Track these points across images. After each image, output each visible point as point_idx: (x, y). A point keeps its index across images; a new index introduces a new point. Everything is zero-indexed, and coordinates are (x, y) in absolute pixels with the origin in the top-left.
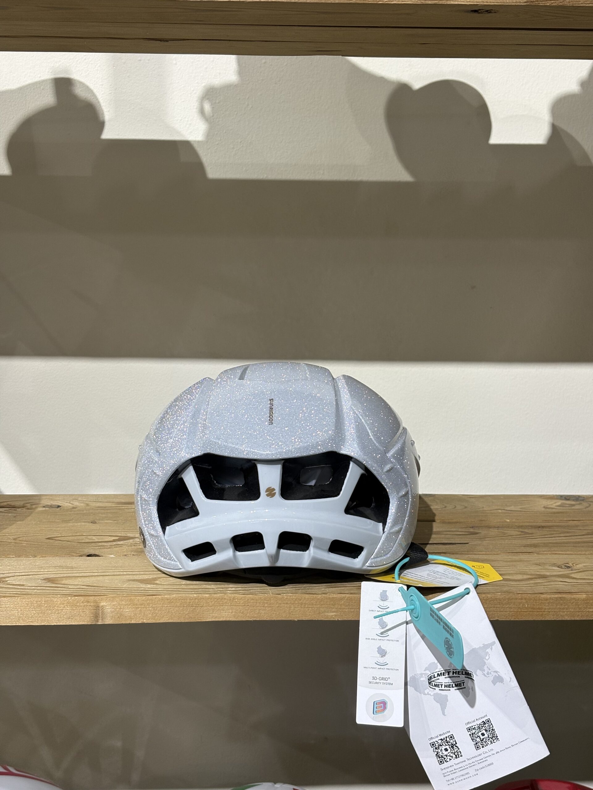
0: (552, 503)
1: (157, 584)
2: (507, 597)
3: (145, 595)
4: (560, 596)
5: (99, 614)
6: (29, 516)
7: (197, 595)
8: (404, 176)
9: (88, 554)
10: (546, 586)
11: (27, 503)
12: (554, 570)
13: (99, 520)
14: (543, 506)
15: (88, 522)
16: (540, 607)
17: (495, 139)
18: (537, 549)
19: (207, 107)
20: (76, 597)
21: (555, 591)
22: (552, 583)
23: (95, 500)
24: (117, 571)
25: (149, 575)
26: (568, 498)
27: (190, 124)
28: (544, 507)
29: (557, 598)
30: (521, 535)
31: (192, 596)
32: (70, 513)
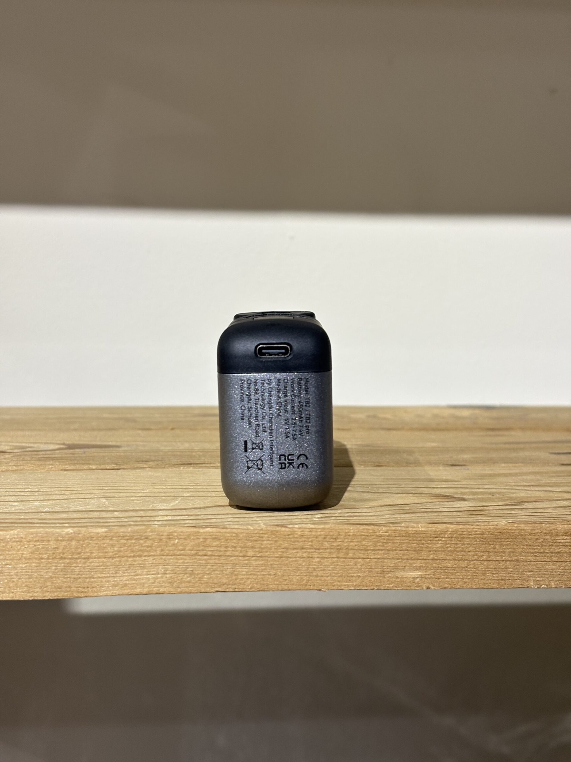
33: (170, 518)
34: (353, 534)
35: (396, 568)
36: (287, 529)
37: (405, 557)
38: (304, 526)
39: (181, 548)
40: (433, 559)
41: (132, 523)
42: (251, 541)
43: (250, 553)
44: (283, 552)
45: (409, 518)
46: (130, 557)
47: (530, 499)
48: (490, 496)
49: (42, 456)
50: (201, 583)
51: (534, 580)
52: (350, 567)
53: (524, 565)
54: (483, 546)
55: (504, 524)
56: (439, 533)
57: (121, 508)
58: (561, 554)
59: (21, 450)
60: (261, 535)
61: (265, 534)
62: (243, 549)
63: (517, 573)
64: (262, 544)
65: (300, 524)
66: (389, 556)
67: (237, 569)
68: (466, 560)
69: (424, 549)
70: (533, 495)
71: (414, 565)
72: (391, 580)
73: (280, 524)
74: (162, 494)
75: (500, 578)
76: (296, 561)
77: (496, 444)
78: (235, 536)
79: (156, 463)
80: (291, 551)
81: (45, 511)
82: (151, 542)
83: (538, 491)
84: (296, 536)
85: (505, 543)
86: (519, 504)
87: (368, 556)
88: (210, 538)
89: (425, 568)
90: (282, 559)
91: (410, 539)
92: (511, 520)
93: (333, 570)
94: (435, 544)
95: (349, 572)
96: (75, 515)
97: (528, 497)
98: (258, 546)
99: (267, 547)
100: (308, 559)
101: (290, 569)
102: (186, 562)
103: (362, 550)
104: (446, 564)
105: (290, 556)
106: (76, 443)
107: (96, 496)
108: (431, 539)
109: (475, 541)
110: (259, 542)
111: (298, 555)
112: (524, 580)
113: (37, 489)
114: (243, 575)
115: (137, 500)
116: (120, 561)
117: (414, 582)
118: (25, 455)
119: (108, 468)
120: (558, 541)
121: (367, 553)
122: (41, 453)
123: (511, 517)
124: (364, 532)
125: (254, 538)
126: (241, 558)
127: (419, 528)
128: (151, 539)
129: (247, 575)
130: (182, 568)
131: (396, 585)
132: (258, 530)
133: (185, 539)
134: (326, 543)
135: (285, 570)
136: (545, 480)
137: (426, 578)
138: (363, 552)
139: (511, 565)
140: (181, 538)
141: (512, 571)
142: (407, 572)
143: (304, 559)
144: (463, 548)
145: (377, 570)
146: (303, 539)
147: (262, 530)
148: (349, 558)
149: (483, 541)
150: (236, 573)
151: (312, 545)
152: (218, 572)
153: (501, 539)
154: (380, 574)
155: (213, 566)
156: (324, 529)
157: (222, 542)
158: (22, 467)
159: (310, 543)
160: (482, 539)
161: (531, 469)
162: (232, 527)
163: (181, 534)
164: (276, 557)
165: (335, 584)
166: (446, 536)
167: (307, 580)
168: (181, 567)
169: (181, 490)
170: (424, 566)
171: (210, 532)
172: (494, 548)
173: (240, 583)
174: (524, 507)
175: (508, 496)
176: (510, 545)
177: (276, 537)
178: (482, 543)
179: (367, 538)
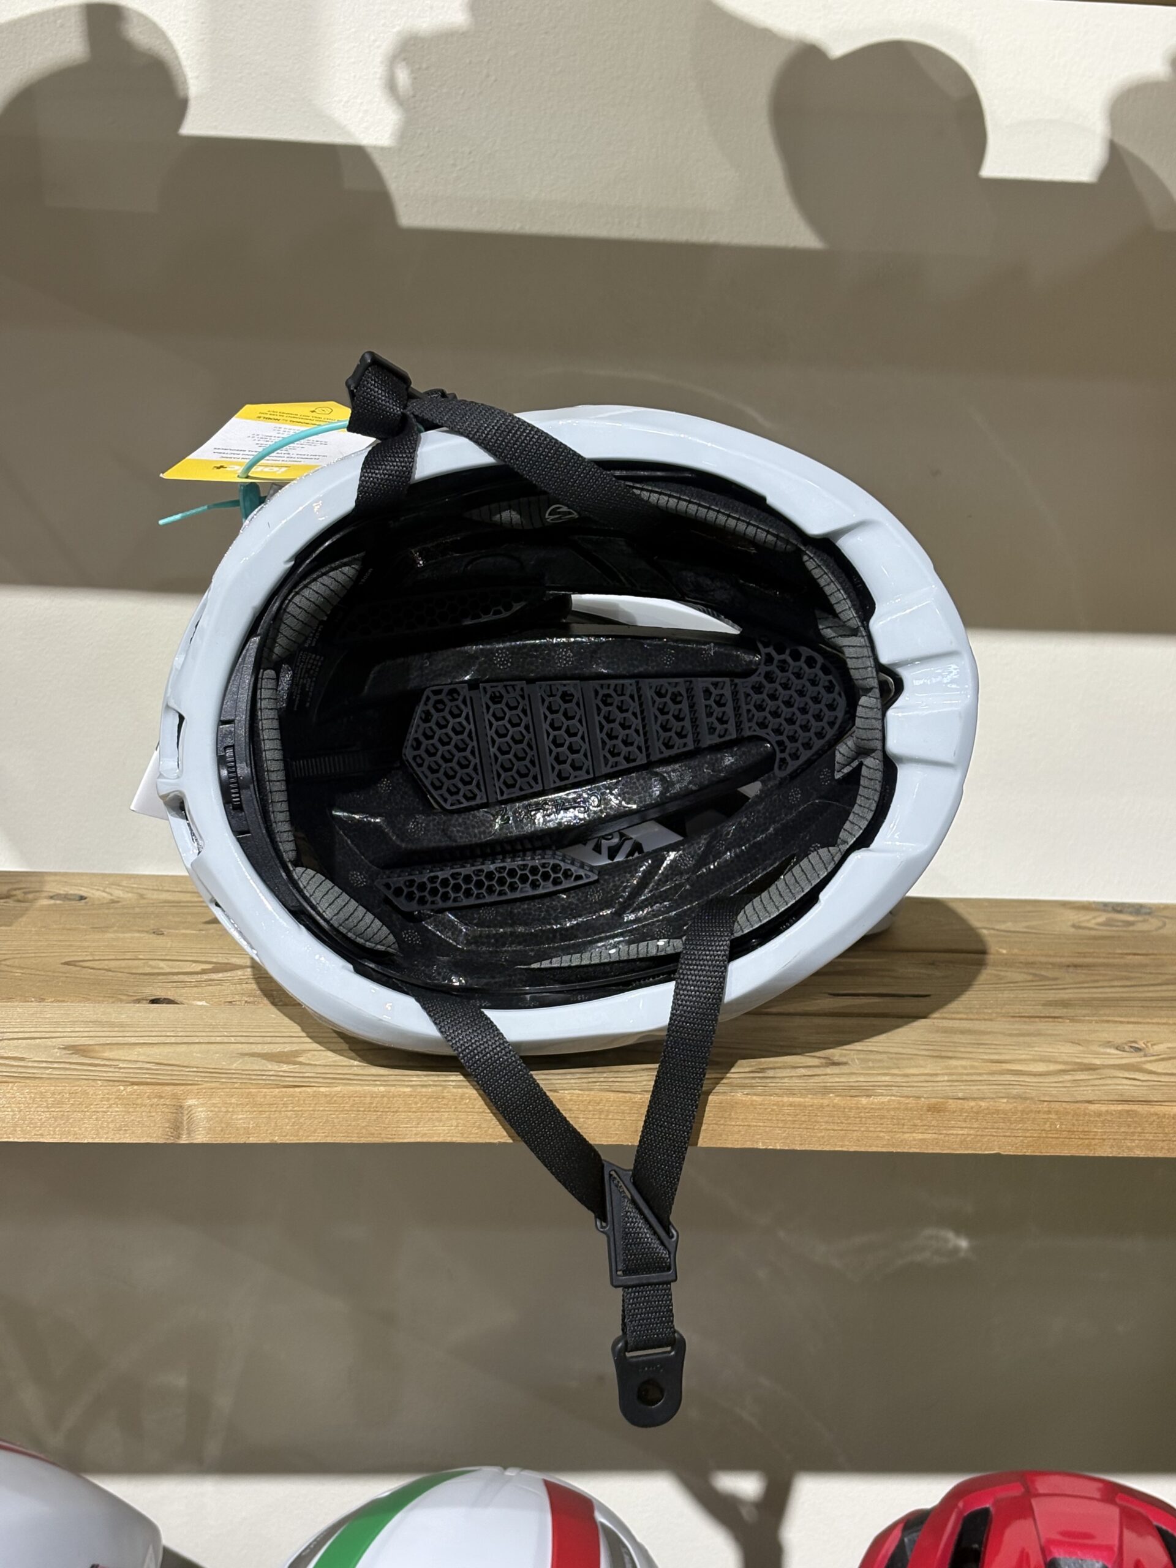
0: (1088, 917)
1: (300, 1063)
2: (1020, 1108)
3: (278, 1086)
4: (1127, 1107)
5: (182, 1123)
6: (22, 915)
7: (387, 1088)
8: (804, 237)
9: (153, 998)
10: (1096, 1088)
11: (15, 889)
12: (1109, 1054)
13: (168, 928)
14: (1070, 923)
15: (147, 932)
16: (1086, 1129)
17: (991, 169)
18: (1070, 1012)
19: (403, 77)
20: (136, 1087)
21: (1116, 1098)
22: (1109, 1081)
23: (156, 888)
24: (216, 1034)
25: (282, 1046)
26: (1119, 909)
27: (366, 111)
28: (1074, 926)
29: (1120, 1112)
30: (1033, 981)
31: (376, 1089)
32: (106, 911)
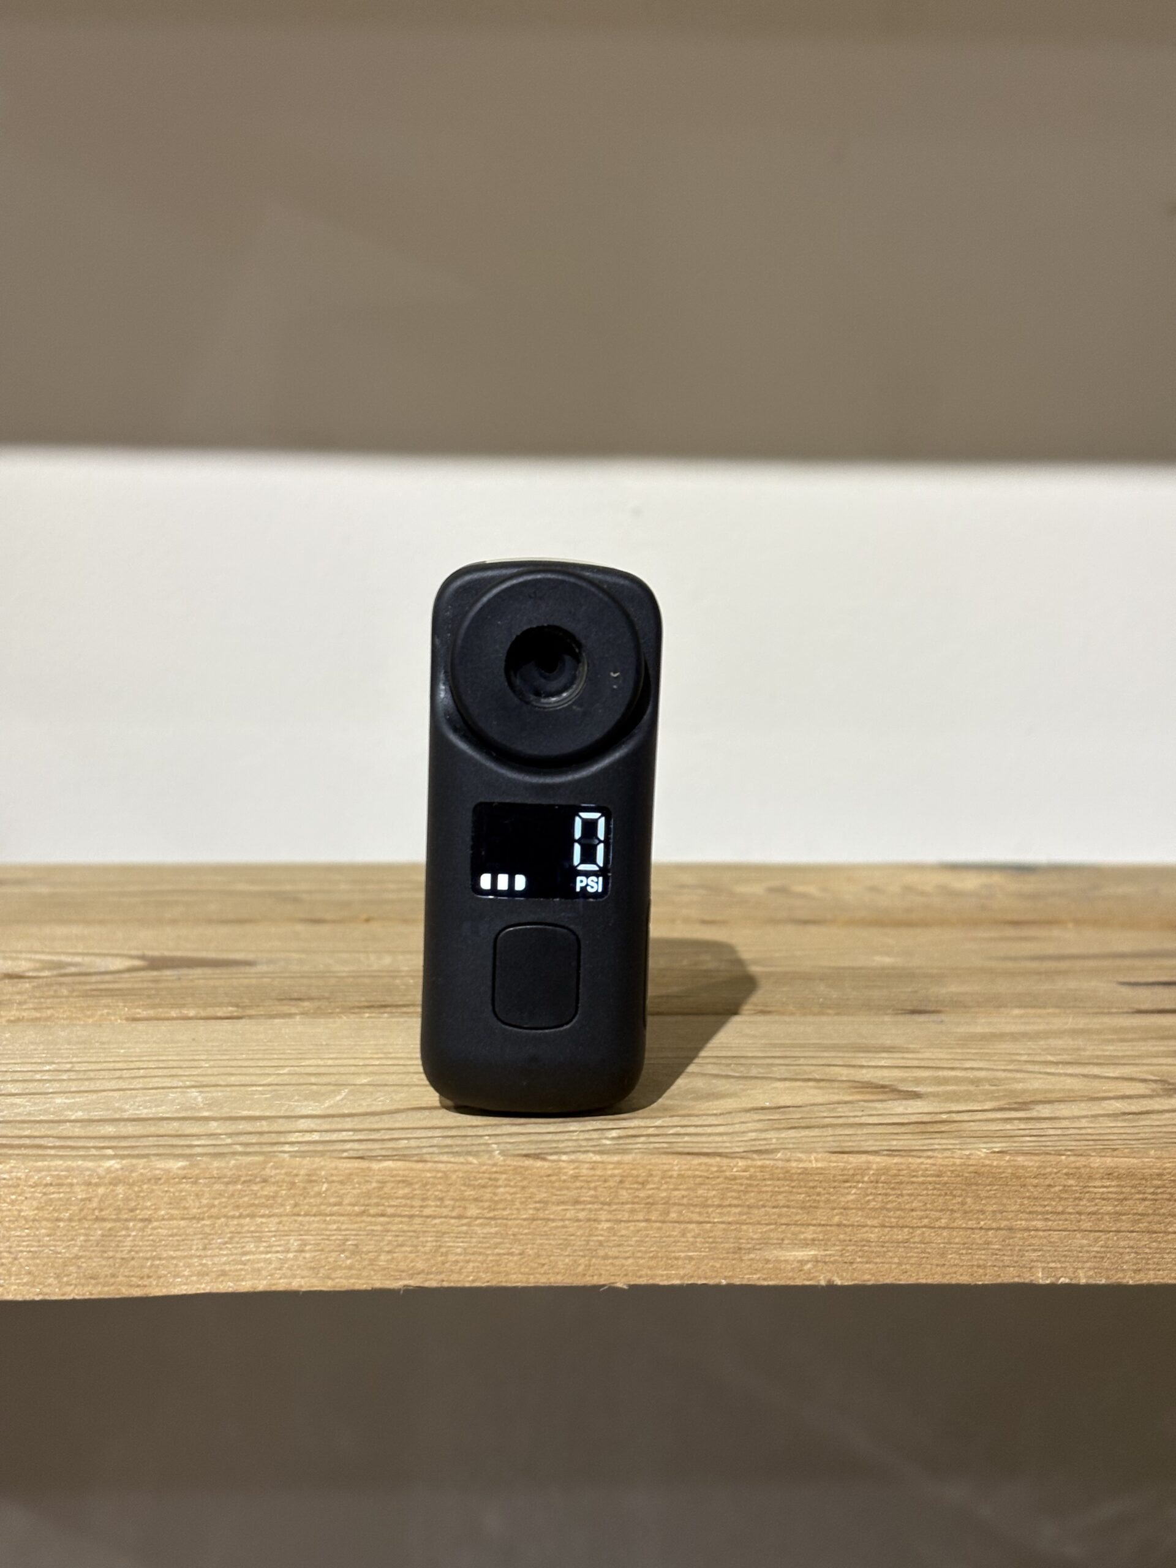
33: (316, 1137)
34: (680, 1176)
35: (765, 1242)
36: (546, 1164)
37: (783, 1221)
38: (582, 1157)
39: (332, 1200)
40: (838, 1225)
41: (239, 1148)
42: (474, 1187)
43: (473, 1211)
44: (537, 1210)
45: (793, 1141)
46: (233, 1217)
47: (1049, 1095)
48: (972, 1088)
49: (94, 987)
50: (374, 1270)
51: (1044, 1268)
52: (672, 1239)
53: (1023, 1238)
54: (941, 1200)
55: (983, 1155)
56: (851, 1172)
57: (226, 1112)
58: (1100, 1216)
59: (55, 972)
60: (494, 1176)
61: (501, 1173)
62: (458, 1204)
63: (1009, 1253)
64: (495, 1194)
65: (573, 1152)
66: (751, 1218)
67: (446, 1242)
68: (907, 1227)
69: (822, 1204)
70: (1058, 1087)
71: (802, 1237)
72: (755, 1266)
73: (533, 1152)
74: (313, 1080)
75: (975, 1263)
76: (564, 1227)
77: (1015, 959)
78: (441, 1178)
79: (317, 1004)
80: (554, 1208)
81: (73, 1118)
82: (274, 1188)
83: (1071, 1075)
84: (564, 1178)
85: (983, 1194)
86: (1024, 1107)
87: (708, 1217)
88: (393, 1182)
89: (823, 1243)
90: (535, 1222)
91: (793, 1184)
92: (998, 1147)
93: (639, 1246)
94: (843, 1195)
95: (670, 1249)
96: (130, 1129)
97: (1046, 1091)
98: (488, 1196)
99: (506, 1200)
100: (587, 1224)
101: (553, 1242)
102: (344, 1227)
103: (696, 1205)
104: (866, 1235)
105: (552, 1217)
106: (167, 954)
107: (181, 1084)
108: (836, 1184)
109: (924, 1190)
110: (489, 1190)
111: (568, 1215)
112: (1024, 1267)
113: (69, 1066)
114: (457, 1254)
115: (261, 1093)
116: (213, 1226)
117: (801, 1271)
118: (61, 984)
119: (219, 1014)
120: (1091, 1189)
121: (707, 1213)
122: (94, 979)
123: (1000, 1139)
124: (701, 1171)
125: (480, 1181)
126: (453, 1221)
127: (810, 1161)
128: (274, 1183)
129: (466, 1254)
130: (336, 1239)
131: (764, 1276)
132: (489, 1165)
133: (342, 1182)
134: (624, 1193)
135: (541, 1244)
136: (1091, 1049)
137: (825, 1263)
138: (698, 1210)
139: (996, 1237)
140: (333, 1182)
141: (999, 1250)
142: (787, 1250)
143: (581, 1223)
144: (899, 1203)
145: (727, 1246)
146: (578, 1184)
147: (495, 1165)
148: (671, 1222)
149: (939, 1189)
150: (443, 1250)
151: (596, 1197)
152: (408, 1249)
153: (977, 1184)
154: (734, 1253)
155: (398, 1236)
156: (619, 1163)
157: (415, 1190)
158: (49, 1012)
159: (592, 1192)
160: (938, 1186)
161: (1070, 1022)
162: (436, 1159)
163: (335, 1172)
164: (524, 1219)
165: (643, 1273)
166: (866, 1179)
167: (586, 1266)
168: (334, 1238)
169: (353, 1068)
170: (821, 1238)
171: (391, 1169)
172: (963, 1204)
173: (452, 1271)
174: (1034, 1114)
175: (1007, 1087)
176: (996, 1197)
177: (525, 1179)
178: (939, 1192)
179: (707, 1181)
